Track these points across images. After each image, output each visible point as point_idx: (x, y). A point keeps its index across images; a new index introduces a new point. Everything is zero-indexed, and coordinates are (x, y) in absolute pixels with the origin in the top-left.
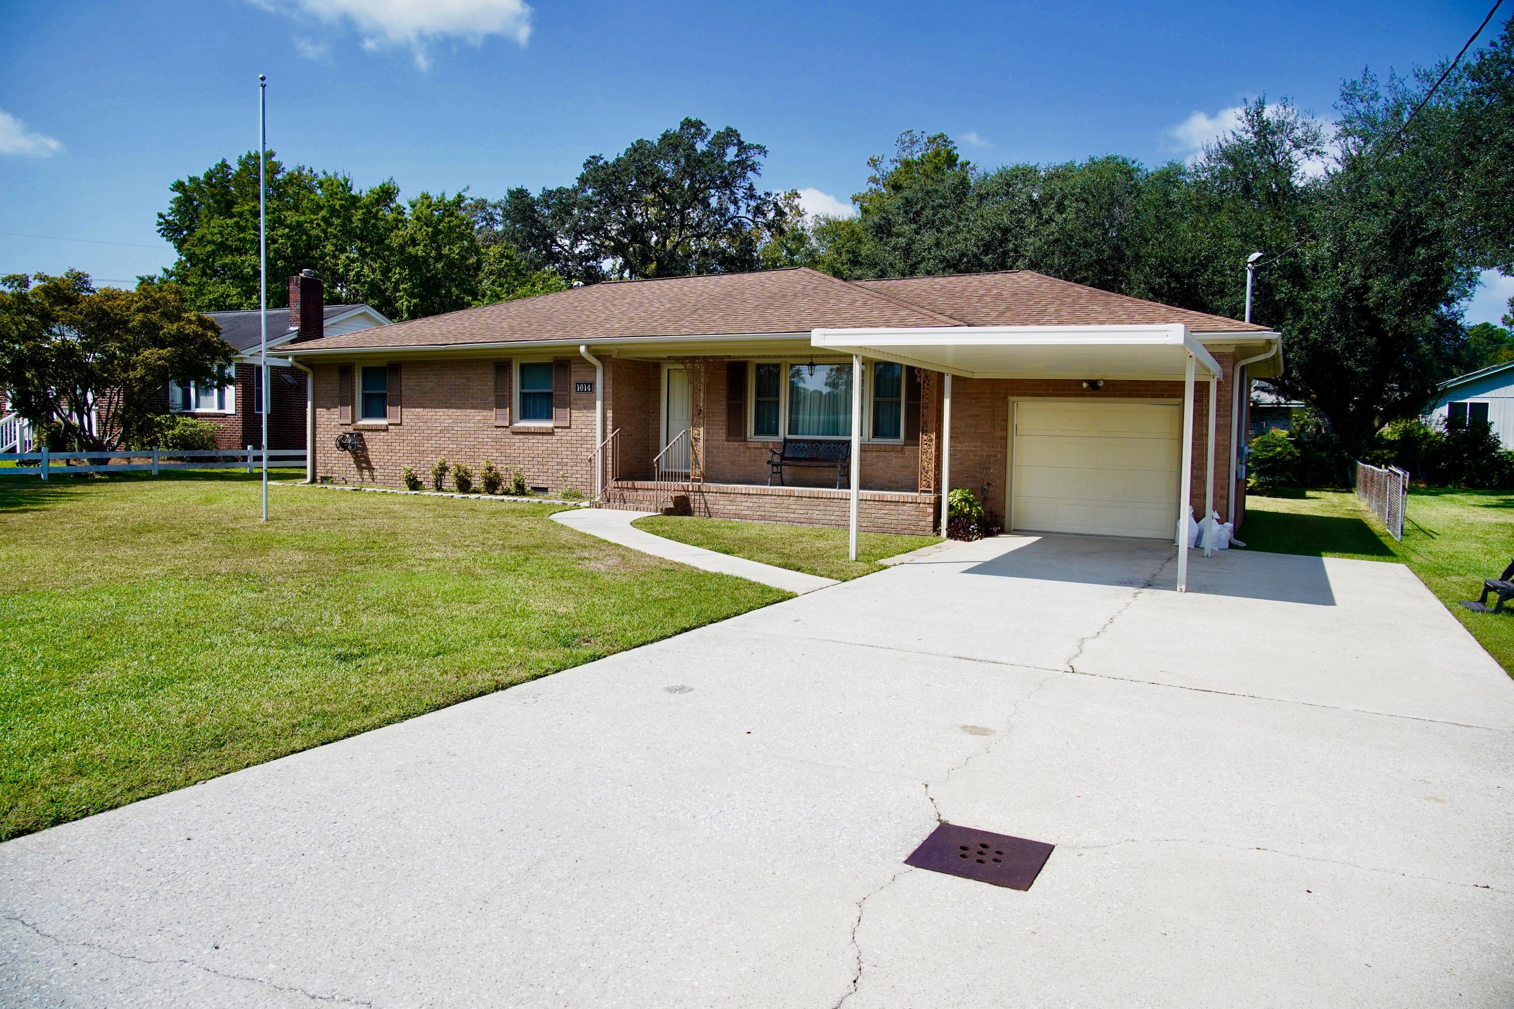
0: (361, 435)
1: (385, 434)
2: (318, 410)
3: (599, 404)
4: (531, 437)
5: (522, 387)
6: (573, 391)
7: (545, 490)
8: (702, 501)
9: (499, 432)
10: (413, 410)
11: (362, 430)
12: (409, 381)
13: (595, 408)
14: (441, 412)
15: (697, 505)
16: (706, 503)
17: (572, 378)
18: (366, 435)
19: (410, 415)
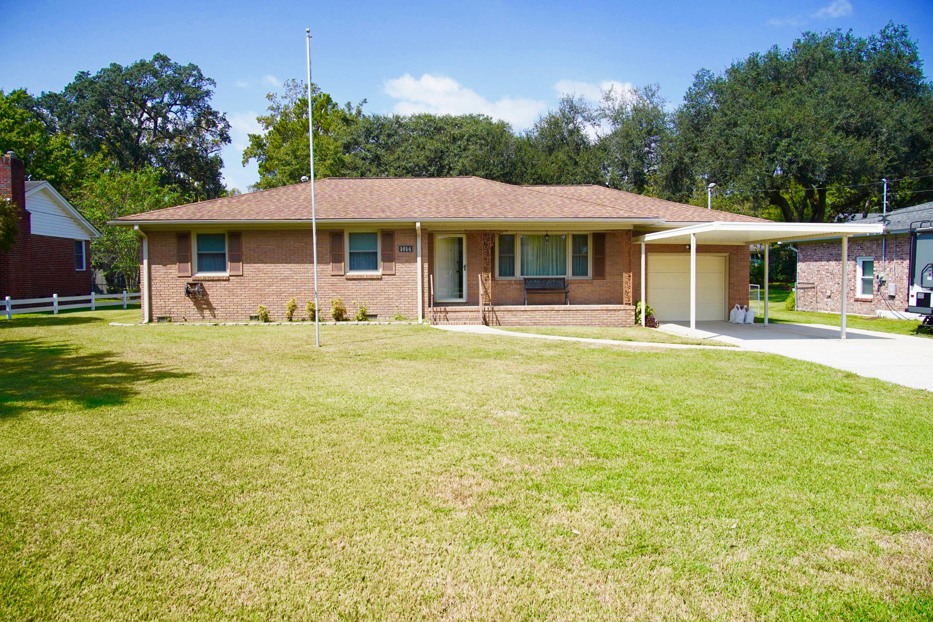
0: (202, 284)
1: (227, 283)
2: (153, 266)
3: (419, 259)
4: (363, 282)
5: (350, 249)
6: (397, 252)
7: (375, 316)
8: (494, 317)
9: (335, 279)
10: (255, 265)
11: (203, 280)
12: (247, 245)
13: (416, 262)
14: (281, 266)
15: (491, 319)
16: (497, 318)
17: (396, 243)
18: (206, 284)
19: (249, 269)
